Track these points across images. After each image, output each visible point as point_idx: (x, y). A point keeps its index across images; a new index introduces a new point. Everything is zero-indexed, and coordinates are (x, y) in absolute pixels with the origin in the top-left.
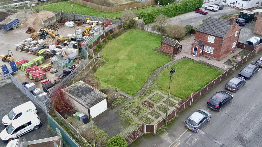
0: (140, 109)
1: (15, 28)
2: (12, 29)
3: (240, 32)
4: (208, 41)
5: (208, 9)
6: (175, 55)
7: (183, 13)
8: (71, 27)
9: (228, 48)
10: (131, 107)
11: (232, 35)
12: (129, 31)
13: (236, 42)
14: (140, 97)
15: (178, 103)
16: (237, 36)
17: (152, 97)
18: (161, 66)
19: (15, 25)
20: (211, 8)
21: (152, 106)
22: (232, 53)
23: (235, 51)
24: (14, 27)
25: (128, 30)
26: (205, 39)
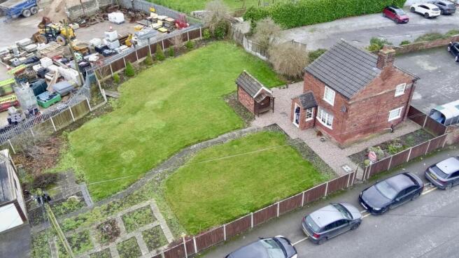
0: (83, 240)
1: (29, 15)
2: (22, 16)
3: (412, 86)
4: (324, 99)
5: (416, 10)
6: (256, 117)
7: (353, 16)
8: (117, 24)
9: (373, 121)
10: (71, 229)
11: (383, 92)
12: (213, 44)
13: (401, 108)
14: (108, 209)
15: (170, 241)
16: (403, 95)
17: (133, 212)
18: (209, 139)
19: (29, 9)
20: (423, 11)
21: (112, 238)
22: (387, 132)
23: (398, 128)
24: (27, 13)
25: (211, 42)
26: (319, 93)
